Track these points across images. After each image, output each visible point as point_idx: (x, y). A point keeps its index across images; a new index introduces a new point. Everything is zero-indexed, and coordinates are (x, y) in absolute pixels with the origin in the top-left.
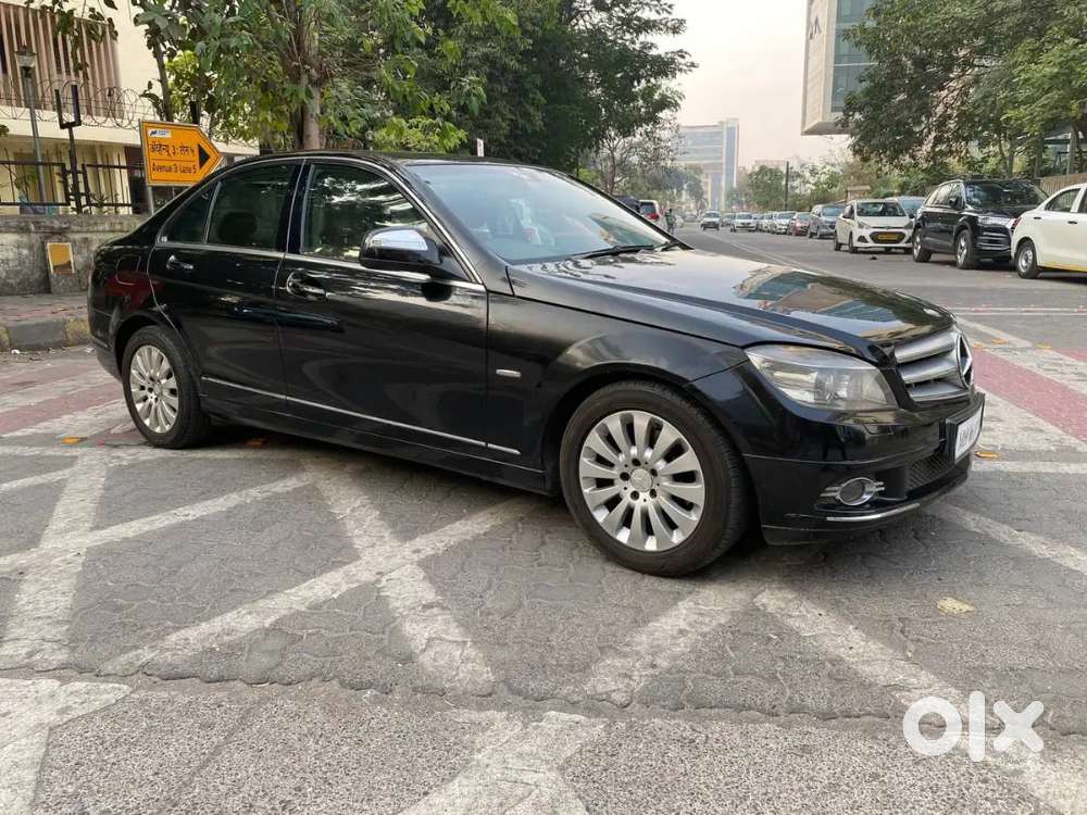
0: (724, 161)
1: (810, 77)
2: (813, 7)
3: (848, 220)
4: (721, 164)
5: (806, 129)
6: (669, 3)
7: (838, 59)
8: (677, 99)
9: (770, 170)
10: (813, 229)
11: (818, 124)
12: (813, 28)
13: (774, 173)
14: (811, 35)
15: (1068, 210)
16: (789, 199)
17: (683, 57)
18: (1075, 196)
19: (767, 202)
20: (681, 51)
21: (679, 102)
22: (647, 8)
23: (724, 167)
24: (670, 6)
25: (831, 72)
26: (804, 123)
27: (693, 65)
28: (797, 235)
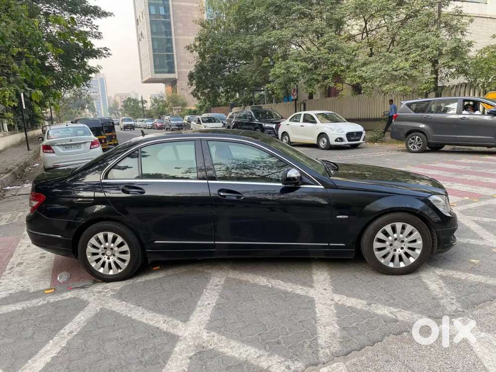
0: (100, 94)
1: (142, 59)
2: (139, 27)
3: (198, 125)
4: (99, 95)
5: (144, 80)
6: (96, 25)
7: (154, 50)
8: (98, 69)
9: (133, 99)
10: (168, 127)
11: (150, 78)
12: (140, 36)
13: (135, 101)
14: (140, 40)
15: (299, 122)
16: (145, 113)
17: (107, 51)
18: (300, 116)
19: (134, 114)
20: (105, 48)
21: (100, 70)
22: (85, 26)
23: (101, 97)
24: (97, 26)
25: (152, 55)
26: (142, 78)
27: (109, 54)
28: (158, 129)
